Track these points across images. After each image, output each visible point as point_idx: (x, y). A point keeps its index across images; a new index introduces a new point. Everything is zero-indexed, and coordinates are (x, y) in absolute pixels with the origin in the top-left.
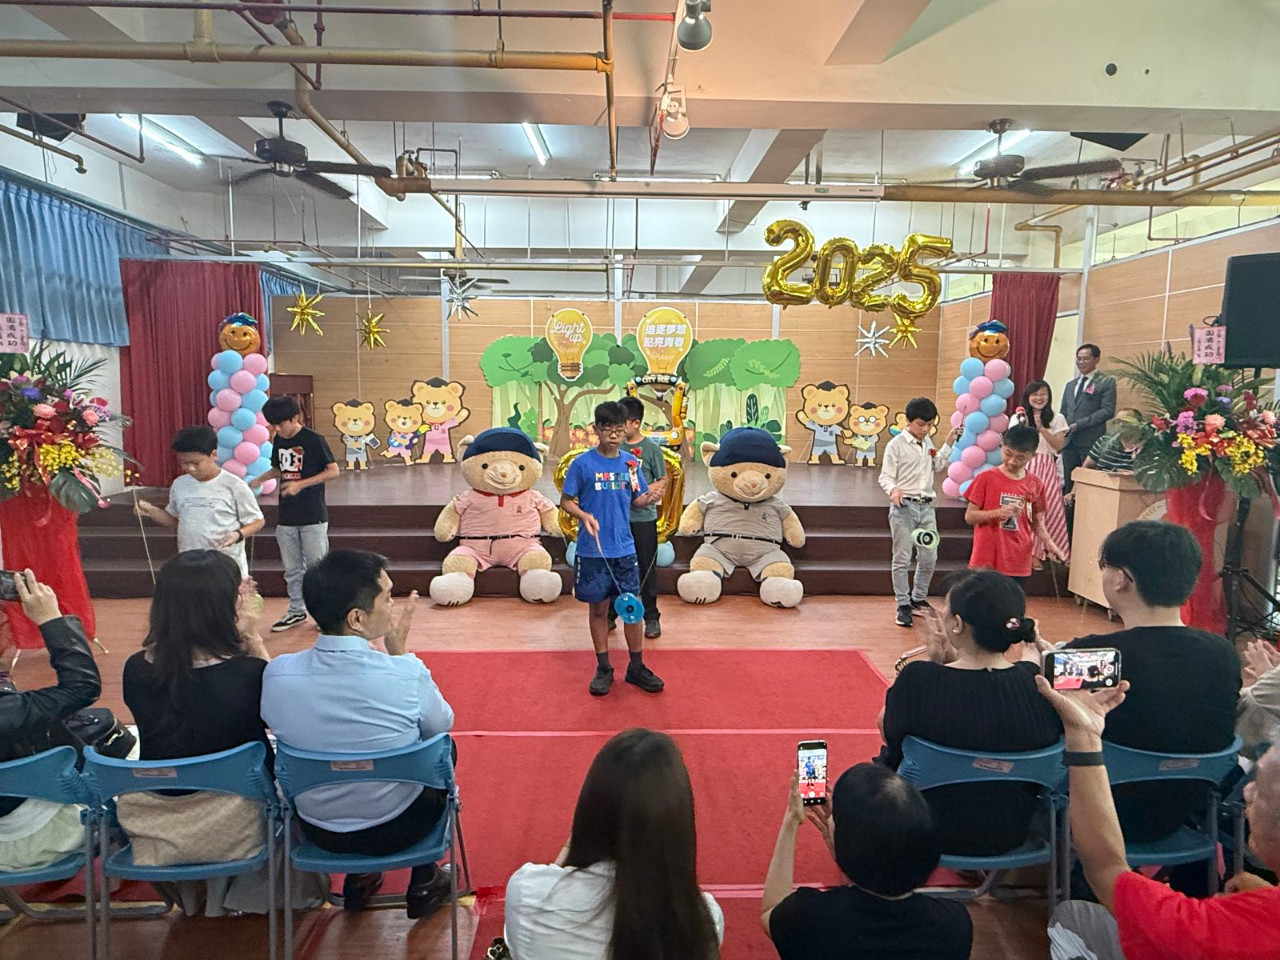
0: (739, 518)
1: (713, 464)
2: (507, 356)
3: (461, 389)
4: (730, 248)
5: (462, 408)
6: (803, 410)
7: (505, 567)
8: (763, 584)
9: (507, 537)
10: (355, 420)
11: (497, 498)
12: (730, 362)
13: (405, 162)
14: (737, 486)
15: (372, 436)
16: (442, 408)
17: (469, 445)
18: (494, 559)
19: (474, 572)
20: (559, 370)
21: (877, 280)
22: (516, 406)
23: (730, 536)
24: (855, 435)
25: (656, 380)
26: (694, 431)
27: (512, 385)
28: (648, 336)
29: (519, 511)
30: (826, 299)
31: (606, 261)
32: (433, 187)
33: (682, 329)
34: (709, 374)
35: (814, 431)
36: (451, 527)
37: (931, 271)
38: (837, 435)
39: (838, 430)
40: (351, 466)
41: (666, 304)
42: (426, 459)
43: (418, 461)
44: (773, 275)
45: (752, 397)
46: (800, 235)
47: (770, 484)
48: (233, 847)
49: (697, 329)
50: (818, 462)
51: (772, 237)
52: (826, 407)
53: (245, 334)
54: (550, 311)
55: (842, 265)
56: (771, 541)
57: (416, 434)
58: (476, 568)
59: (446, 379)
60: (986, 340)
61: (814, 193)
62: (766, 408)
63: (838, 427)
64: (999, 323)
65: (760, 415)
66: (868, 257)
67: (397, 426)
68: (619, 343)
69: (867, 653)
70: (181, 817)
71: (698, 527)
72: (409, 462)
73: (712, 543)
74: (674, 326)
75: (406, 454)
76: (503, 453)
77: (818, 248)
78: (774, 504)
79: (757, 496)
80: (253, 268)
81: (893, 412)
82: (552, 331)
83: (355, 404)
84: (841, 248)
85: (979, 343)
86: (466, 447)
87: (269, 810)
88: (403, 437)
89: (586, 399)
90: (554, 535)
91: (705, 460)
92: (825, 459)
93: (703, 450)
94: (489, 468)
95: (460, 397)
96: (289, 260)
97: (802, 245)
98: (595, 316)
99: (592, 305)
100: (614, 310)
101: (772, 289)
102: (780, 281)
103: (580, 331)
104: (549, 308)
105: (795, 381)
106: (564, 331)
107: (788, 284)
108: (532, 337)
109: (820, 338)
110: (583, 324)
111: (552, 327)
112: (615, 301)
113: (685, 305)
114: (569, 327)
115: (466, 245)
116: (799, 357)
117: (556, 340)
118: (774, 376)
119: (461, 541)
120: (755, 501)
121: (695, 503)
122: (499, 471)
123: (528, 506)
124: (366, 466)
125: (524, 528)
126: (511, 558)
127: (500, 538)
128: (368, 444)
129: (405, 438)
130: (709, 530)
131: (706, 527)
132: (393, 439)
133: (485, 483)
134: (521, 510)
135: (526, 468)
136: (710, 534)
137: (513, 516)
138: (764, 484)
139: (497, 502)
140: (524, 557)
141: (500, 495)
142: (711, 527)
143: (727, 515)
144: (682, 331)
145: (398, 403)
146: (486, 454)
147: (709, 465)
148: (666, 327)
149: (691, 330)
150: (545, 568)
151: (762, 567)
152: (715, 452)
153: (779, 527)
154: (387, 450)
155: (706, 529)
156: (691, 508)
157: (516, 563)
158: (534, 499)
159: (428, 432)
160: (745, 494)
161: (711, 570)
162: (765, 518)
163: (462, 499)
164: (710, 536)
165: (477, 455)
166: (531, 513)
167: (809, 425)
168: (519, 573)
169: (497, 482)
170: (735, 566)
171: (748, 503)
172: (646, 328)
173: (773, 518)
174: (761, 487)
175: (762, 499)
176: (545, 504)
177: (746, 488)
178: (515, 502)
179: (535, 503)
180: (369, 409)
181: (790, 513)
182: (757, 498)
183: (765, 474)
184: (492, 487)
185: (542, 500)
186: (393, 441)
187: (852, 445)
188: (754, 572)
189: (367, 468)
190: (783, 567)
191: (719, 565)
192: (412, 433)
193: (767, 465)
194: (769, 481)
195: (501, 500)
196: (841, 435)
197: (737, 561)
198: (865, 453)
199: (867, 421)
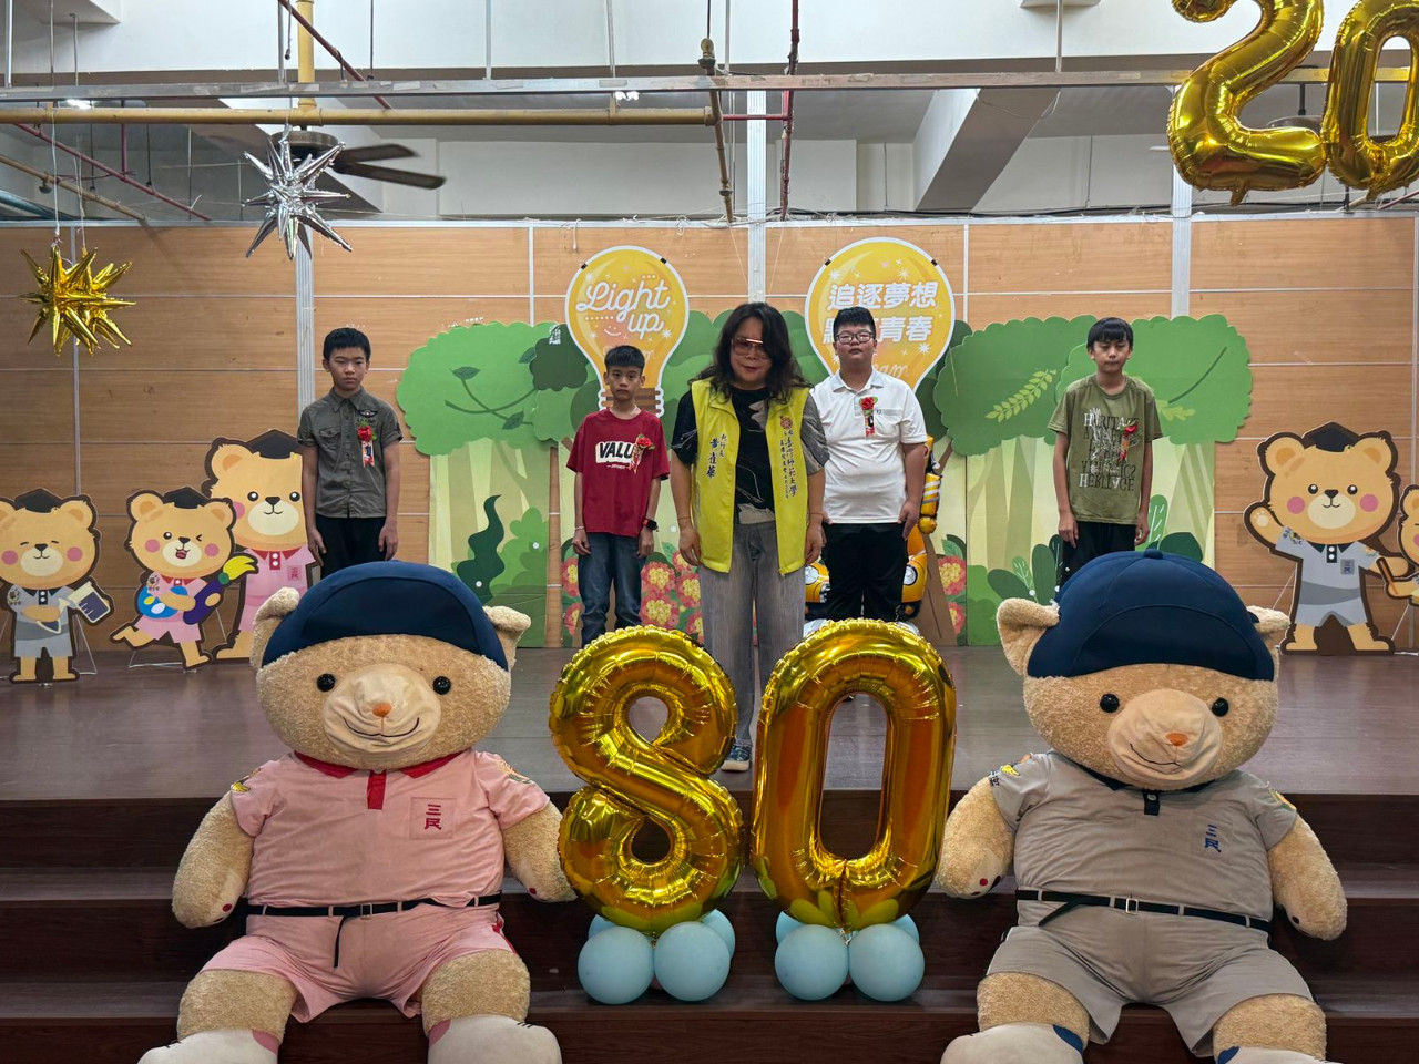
0: (1130, 843)
1: (1037, 668)
2: (465, 373)
4: (1065, 54)
6: (1265, 504)
7: (386, 1003)
9: (390, 907)
10: (41, 547)
11: (364, 781)
12: (1056, 379)
14: (1122, 739)
15: (87, 589)
16: (288, 514)
17: (285, 616)
18: (348, 979)
19: (278, 1027)
22: (489, 506)
23: (1104, 901)
24: (1414, 570)
26: (964, 564)
27: (481, 453)
29: (433, 822)
31: (708, 81)
33: (929, 290)
34: (999, 413)
35: (1300, 561)
36: (220, 880)
38: (1364, 573)
39: (1368, 559)
40: (28, 672)
41: (881, 231)
42: (242, 647)
43: (222, 655)
44: (1202, 107)
47: (1227, 731)
49: (966, 294)
50: (1314, 647)
52: (1332, 493)
54: (578, 255)
56: (1237, 919)
57: (214, 582)
58: (285, 1013)
63: (1366, 549)
67: (164, 560)
71: (993, 869)
72: (193, 657)
73: (1042, 924)
74: (905, 286)
75: (187, 637)
76: (382, 644)
78: (1242, 794)
79: (1188, 774)
82: (581, 308)
83: (41, 502)
86: (273, 623)
88: (178, 590)
90: (541, 894)
91: (1010, 657)
92: (1332, 636)
93: (1004, 623)
94: (341, 687)
97: (1284, 14)
98: (694, 266)
99: (686, 239)
100: (746, 250)
101: (1199, 145)
102: (1222, 120)
103: (655, 305)
104: (575, 247)
105: (1239, 428)
106: (612, 305)
107: (1247, 131)
108: (532, 325)
109: (1304, 310)
110: (665, 285)
111: (580, 295)
112: (747, 226)
113: (934, 231)
114: (626, 294)
115: (325, 61)
116: (1249, 362)
117: (593, 329)
118: (1179, 413)
119: (254, 921)
120: (1181, 788)
121: (989, 787)
122: (368, 699)
123: (462, 801)
124: (70, 671)
125: (447, 877)
126: (402, 974)
127: (366, 910)
128: (77, 611)
129: (184, 592)
130: (1033, 880)
131: (1021, 867)
132: (150, 595)
133: (325, 734)
134: (438, 820)
135: (454, 688)
136: (1037, 892)
137: (411, 838)
138: (1209, 732)
139: (364, 794)
140: (439, 975)
141: (372, 774)
142: (1039, 869)
143: (1086, 834)
144: (927, 299)
145: (166, 499)
146: (331, 644)
147: (1025, 670)
148: (884, 289)
149: (951, 295)
150: (507, 1012)
151: (1219, 1009)
152: (1044, 631)
153: (1262, 872)
154: (132, 625)
155: (1024, 876)
156: (971, 806)
157: (415, 994)
158: (484, 783)
159: (249, 576)
160: (1147, 763)
161: (1048, 1021)
162: (1215, 845)
163: (254, 786)
164: (1036, 899)
165: (304, 647)
166: (470, 826)
167: (1284, 546)
168: (425, 1028)
169: (359, 733)
170: (1124, 1003)
171: (1158, 793)
172: (831, 294)
173: (1239, 842)
174: (1200, 743)
175: (1202, 781)
176: (516, 796)
177: (1149, 746)
178: (419, 793)
179: (487, 793)
180: (80, 518)
181: (1290, 823)
182: (1187, 779)
183: (1211, 701)
184: (347, 748)
185: (508, 785)
186: (148, 601)
187: (1410, 597)
188: (1190, 1023)
189: (72, 676)
190: (1283, 1012)
191: (1071, 1001)
192: (202, 578)
193: (1217, 672)
194: (1224, 724)
195: (375, 788)
196: (1378, 571)
197: (1128, 985)
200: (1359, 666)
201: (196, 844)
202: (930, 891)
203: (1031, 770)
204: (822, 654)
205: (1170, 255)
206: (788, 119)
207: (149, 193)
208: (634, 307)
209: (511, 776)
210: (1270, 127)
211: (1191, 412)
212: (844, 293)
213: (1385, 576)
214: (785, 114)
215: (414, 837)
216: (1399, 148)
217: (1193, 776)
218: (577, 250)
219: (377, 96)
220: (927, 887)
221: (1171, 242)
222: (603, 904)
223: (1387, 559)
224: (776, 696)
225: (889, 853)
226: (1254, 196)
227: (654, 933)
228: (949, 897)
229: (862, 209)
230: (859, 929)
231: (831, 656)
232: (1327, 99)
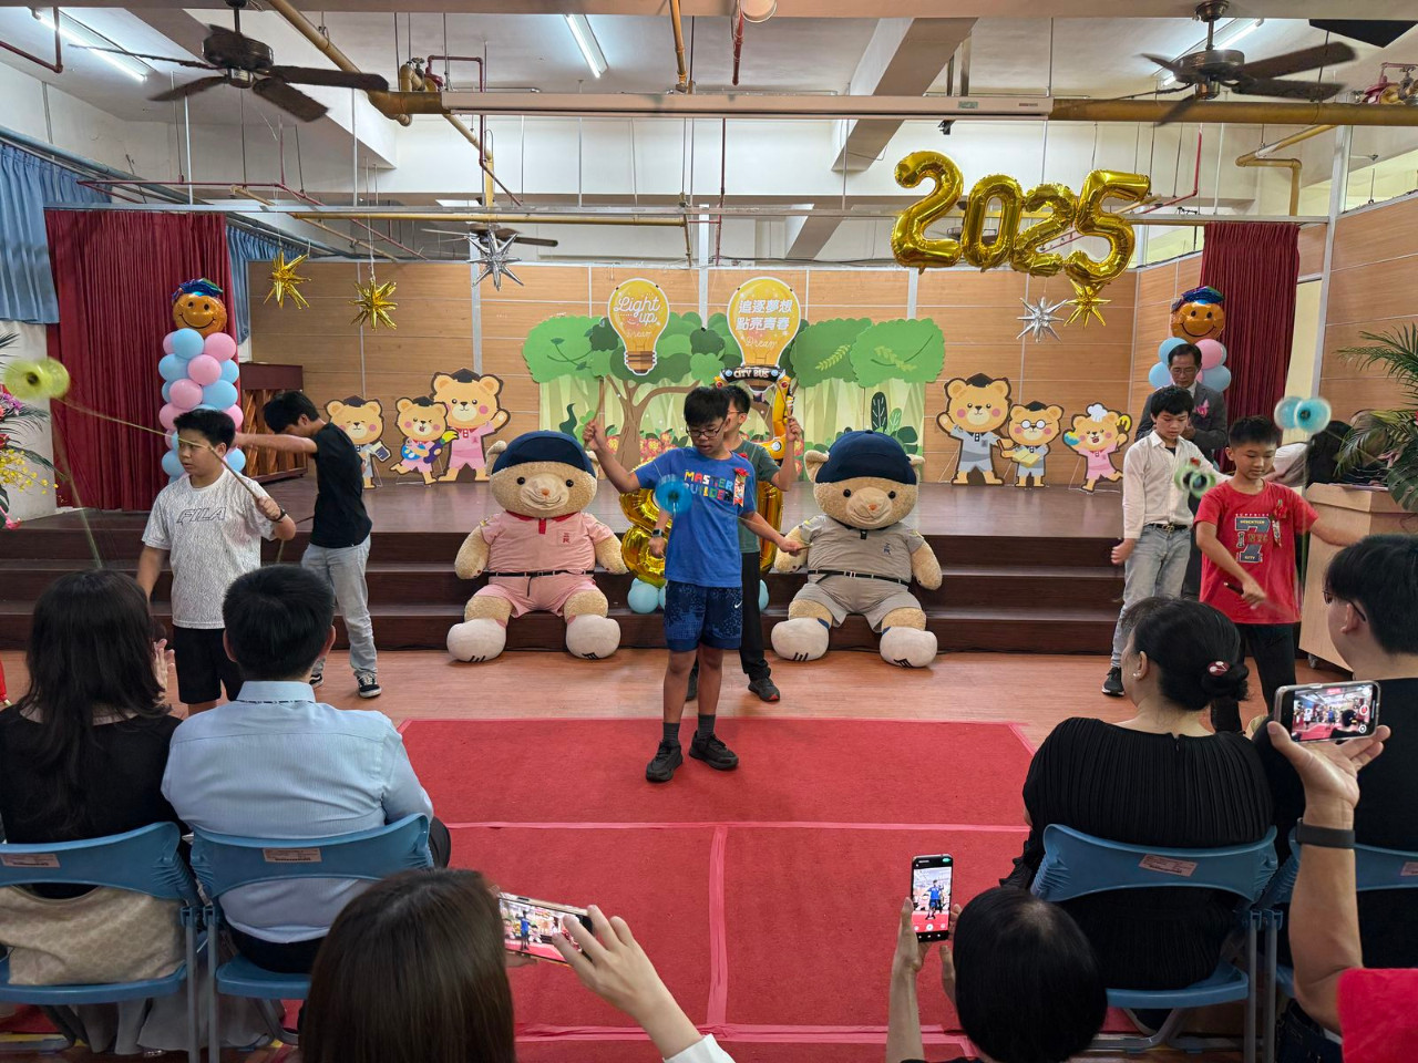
0: (852, 551)
1: (819, 480)
2: (557, 341)
3: (497, 384)
4: (849, 192)
5: (499, 409)
6: (946, 413)
7: (548, 612)
8: (885, 638)
9: (550, 573)
10: (357, 424)
11: (537, 522)
12: (850, 349)
13: (411, 73)
14: (851, 508)
15: (379, 445)
16: (472, 411)
17: (501, 453)
18: (533, 602)
19: (506, 619)
20: (626, 361)
21: (1046, 233)
22: (570, 409)
23: (842, 573)
24: (1016, 445)
25: (752, 374)
27: (565, 381)
28: (742, 315)
29: (566, 540)
30: (976, 259)
31: (683, 210)
32: (446, 102)
33: (787, 304)
34: (821, 366)
35: (962, 441)
36: (477, 560)
37: (1121, 221)
38: (992, 446)
39: (992, 439)
41: (768, 273)
42: (452, 475)
43: (441, 479)
44: (906, 228)
45: (879, 396)
46: (944, 172)
47: (895, 505)
48: (138, 964)
49: (807, 306)
50: (966, 481)
51: (905, 175)
52: (979, 408)
53: (207, 307)
54: (614, 281)
55: (999, 213)
56: (896, 580)
57: (438, 443)
58: (509, 613)
60: (1194, 314)
61: (955, 108)
62: (898, 410)
63: (993, 435)
64: (1213, 291)
65: (889, 421)
66: (1036, 201)
67: (414, 432)
68: (705, 326)
69: (1020, 727)
70: (70, 925)
71: (800, 562)
72: (429, 480)
73: (817, 582)
74: (777, 302)
75: (426, 469)
76: (544, 465)
77: (966, 191)
78: (900, 532)
79: (877, 521)
80: (218, 218)
81: (1068, 415)
82: (616, 310)
83: (356, 402)
84: (999, 188)
85: (1184, 318)
86: (496, 456)
87: (187, 914)
88: (421, 447)
89: (661, 399)
90: (611, 571)
91: (809, 475)
92: (976, 478)
93: (808, 461)
94: (527, 483)
95: (496, 396)
96: (265, 210)
97: (945, 185)
98: (673, 289)
99: (668, 275)
100: (698, 281)
101: (904, 246)
102: (915, 235)
103: (653, 309)
104: (612, 278)
105: (937, 375)
106: (631, 308)
107: (925, 240)
108: (591, 317)
109: (971, 317)
110: (658, 299)
111: (615, 304)
112: (698, 269)
113: (791, 272)
114: (639, 303)
115: (498, 190)
116: (943, 342)
117: (622, 320)
118: (910, 367)
119: (492, 579)
120: (876, 528)
121: (799, 530)
122: (539, 488)
123: (577, 532)
124: (372, 484)
125: (572, 562)
126: (555, 600)
127: (540, 574)
128: (375, 456)
129: (424, 448)
130: (815, 566)
131: (809, 563)
132: (408, 449)
133: (521, 502)
134: (568, 539)
135: (575, 484)
136: (816, 570)
137: (557, 546)
138: (887, 505)
139: (537, 528)
140: (571, 599)
141: (541, 519)
142: (817, 562)
143: (837, 547)
144: (787, 308)
145: (414, 402)
146: (522, 465)
147: (814, 480)
148: (767, 303)
149: (799, 306)
151: (884, 614)
152: (823, 464)
153: (907, 562)
154: (400, 463)
155: (811, 565)
157: (561, 607)
158: (586, 525)
159: (454, 441)
160: (862, 519)
161: (816, 617)
162: (888, 551)
163: (490, 524)
165: (510, 466)
166: (582, 542)
167: (955, 433)
168: (565, 619)
169: (537, 502)
171: (866, 531)
172: (740, 305)
173: (899, 551)
174: (882, 509)
175: (884, 526)
176: (600, 531)
177: (863, 510)
178: (560, 528)
179: (588, 529)
180: (375, 410)
181: (922, 545)
182: (878, 525)
183: (888, 492)
184: (530, 508)
185: (596, 526)
186: (407, 452)
187: (1012, 458)
188: (873, 620)
189: (375, 486)
190: (910, 614)
191: (826, 610)
192: (432, 441)
193: (891, 481)
194: (893, 502)
195: (542, 525)
196: (998, 445)
197: (850, 606)
198: (1030, 470)
199: (1033, 427)
200: (987, 491)
202: (772, 571)
203: (816, 520)
205: (907, 287)
206: (719, 223)
208: (642, 309)
209: (597, 523)
211: (915, 367)
212: (747, 305)
213: (1000, 447)
214: (718, 221)
215: (559, 546)
217: (881, 523)
220: (769, 570)
221: (908, 281)
222: (639, 574)
223: (1003, 440)
229: (759, 257)
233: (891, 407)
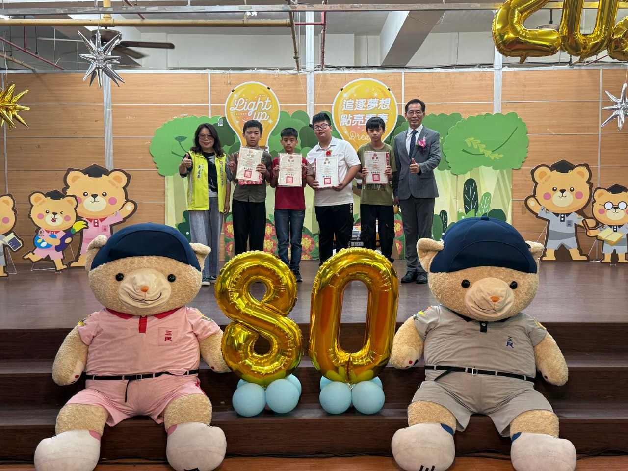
0: (474, 345)
1: (435, 268)
2: (180, 139)
3: (125, 178)
6: (534, 196)
7: (148, 418)
9: (149, 376)
11: (137, 320)
14: (471, 300)
15: (12, 236)
16: (102, 202)
17: (101, 248)
18: (131, 407)
19: (100, 429)
23: (463, 370)
24: (599, 225)
28: (346, 112)
29: (168, 338)
30: (574, 49)
33: (386, 102)
35: (549, 221)
36: (74, 365)
38: (576, 226)
39: (578, 220)
41: (366, 75)
42: (83, 262)
43: (73, 265)
44: (507, 20)
45: (470, 182)
47: (517, 295)
50: (554, 258)
52: (563, 191)
54: (230, 85)
56: (521, 377)
57: (69, 232)
58: (103, 422)
59: (109, 166)
62: (487, 195)
63: (577, 216)
65: (480, 203)
67: (45, 223)
71: (415, 356)
72: (60, 266)
73: (436, 380)
74: (376, 100)
75: (57, 257)
76: (145, 259)
78: (523, 323)
79: (499, 313)
82: (232, 109)
86: (95, 251)
88: (53, 236)
90: (217, 369)
91: (423, 264)
92: (562, 254)
93: (420, 249)
95: (124, 188)
98: (283, 91)
99: (279, 78)
100: (305, 83)
101: (506, 37)
102: (516, 26)
103: (265, 108)
104: (229, 82)
105: (523, 162)
106: (246, 108)
107: (527, 30)
108: (210, 117)
109: (552, 110)
110: (269, 99)
111: (232, 105)
112: (306, 73)
113: (389, 75)
114: (252, 104)
116: (527, 133)
117: (237, 119)
118: (497, 156)
119: (89, 382)
120: (496, 320)
121: (413, 321)
122: (139, 284)
123: (181, 329)
124: (5, 272)
125: (174, 362)
126: (154, 405)
127: (139, 377)
128: (7, 246)
129: (55, 237)
130: (432, 361)
131: (427, 355)
132: (40, 238)
133: (120, 300)
134: (171, 338)
135: (177, 279)
136: (434, 366)
137: (159, 345)
138: (509, 296)
139: (138, 326)
140: (172, 405)
141: (141, 317)
142: (435, 356)
143: (456, 341)
144: (386, 106)
145: (46, 195)
146: (122, 260)
147: (429, 270)
148: (367, 101)
149: (396, 104)
150: (202, 421)
151: (513, 416)
152: (437, 252)
153: (531, 356)
154: (32, 252)
155: (428, 359)
156: (405, 329)
157: (161, 413)
158: (191, 321)
159: (84, 230)
160: (482, 310)
161: (438, 422)
162: (511, 345)
163: (88, 323)
164: (433, 369)
165: (109, 262)
166: (186, 340)
167: (542, 214)
168: (166, 428)
169: (135, 299)
170: (471, 414)
171: (486, 323)
172: (343, 104)
173: (522, 344)
174: (505, 301)
175: (505, 318)
176: (205, 327)
177: (483, 302)
178: (162, 326)
179: (192, 326)
180: (8, 204)
181: (543, 335)
182: (499, 317)
183: (510, 283)
184: (129, 306)
185: (201, 322)
186: (39, 241)
187: (596, 236)
188: (500, 422)
189: (6, 275)
190: (541, 417)
191: (448, 413)
192: (63, 231)
193: (512, 270)
194: (515, 293)
195: (142, 323)
196: (583, 225)
197: (473, 406)
198: (615, 247)
199: (616, 208)
200: (575, 267)
201: (62, 349)
203: (431, 313)
204: (340, 263)
205: (493, 86)
206: (324, 24)
207: (36, 57)
208: (256, 109)
209: (203, 318)
210: (537, 28)
211: (501, 156)
212: (349, 103)
213: (586, 227)
214: (323, 22)
216: (594, 38)
217: (501, 316)
218: (230, 83)
219: (139, 14)
221: (493, 80)
222: (242, 374)
223: (587, 220)
224: (319, 282)
225: (369, 350)
226: (530, 59)
227: (265, 385)
228: (396, 369)
229: (357, 65)
230: (357, 383)
231: (343, 264)
232: (562, 16)
233: (481, 193)
